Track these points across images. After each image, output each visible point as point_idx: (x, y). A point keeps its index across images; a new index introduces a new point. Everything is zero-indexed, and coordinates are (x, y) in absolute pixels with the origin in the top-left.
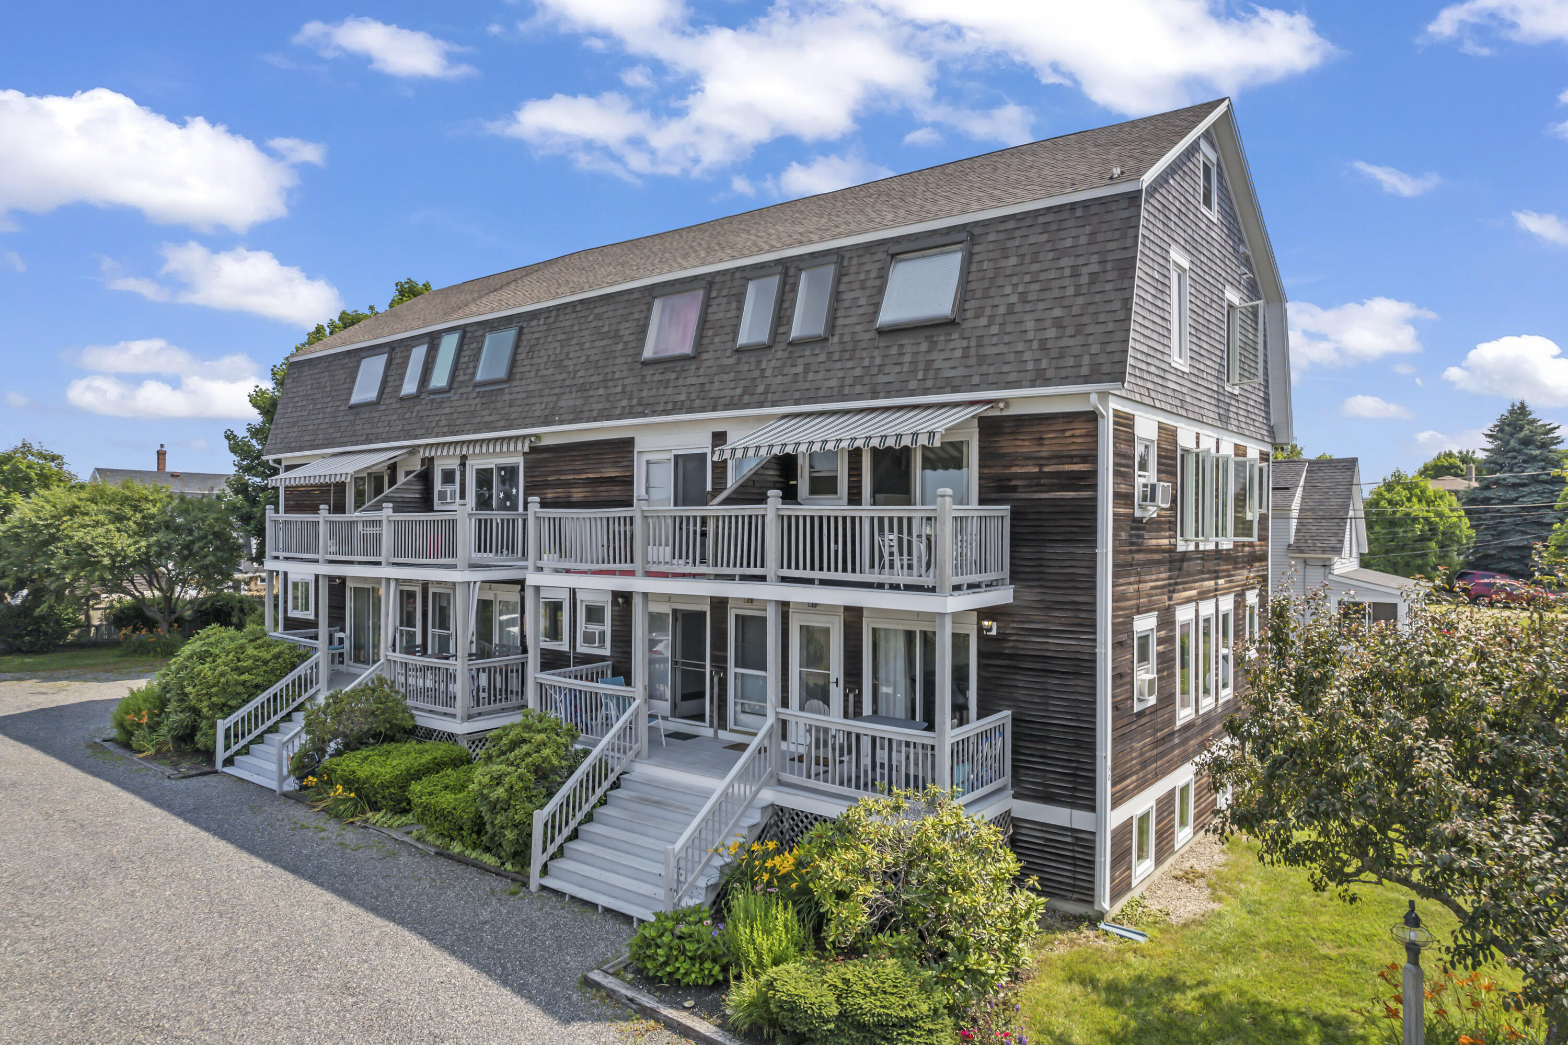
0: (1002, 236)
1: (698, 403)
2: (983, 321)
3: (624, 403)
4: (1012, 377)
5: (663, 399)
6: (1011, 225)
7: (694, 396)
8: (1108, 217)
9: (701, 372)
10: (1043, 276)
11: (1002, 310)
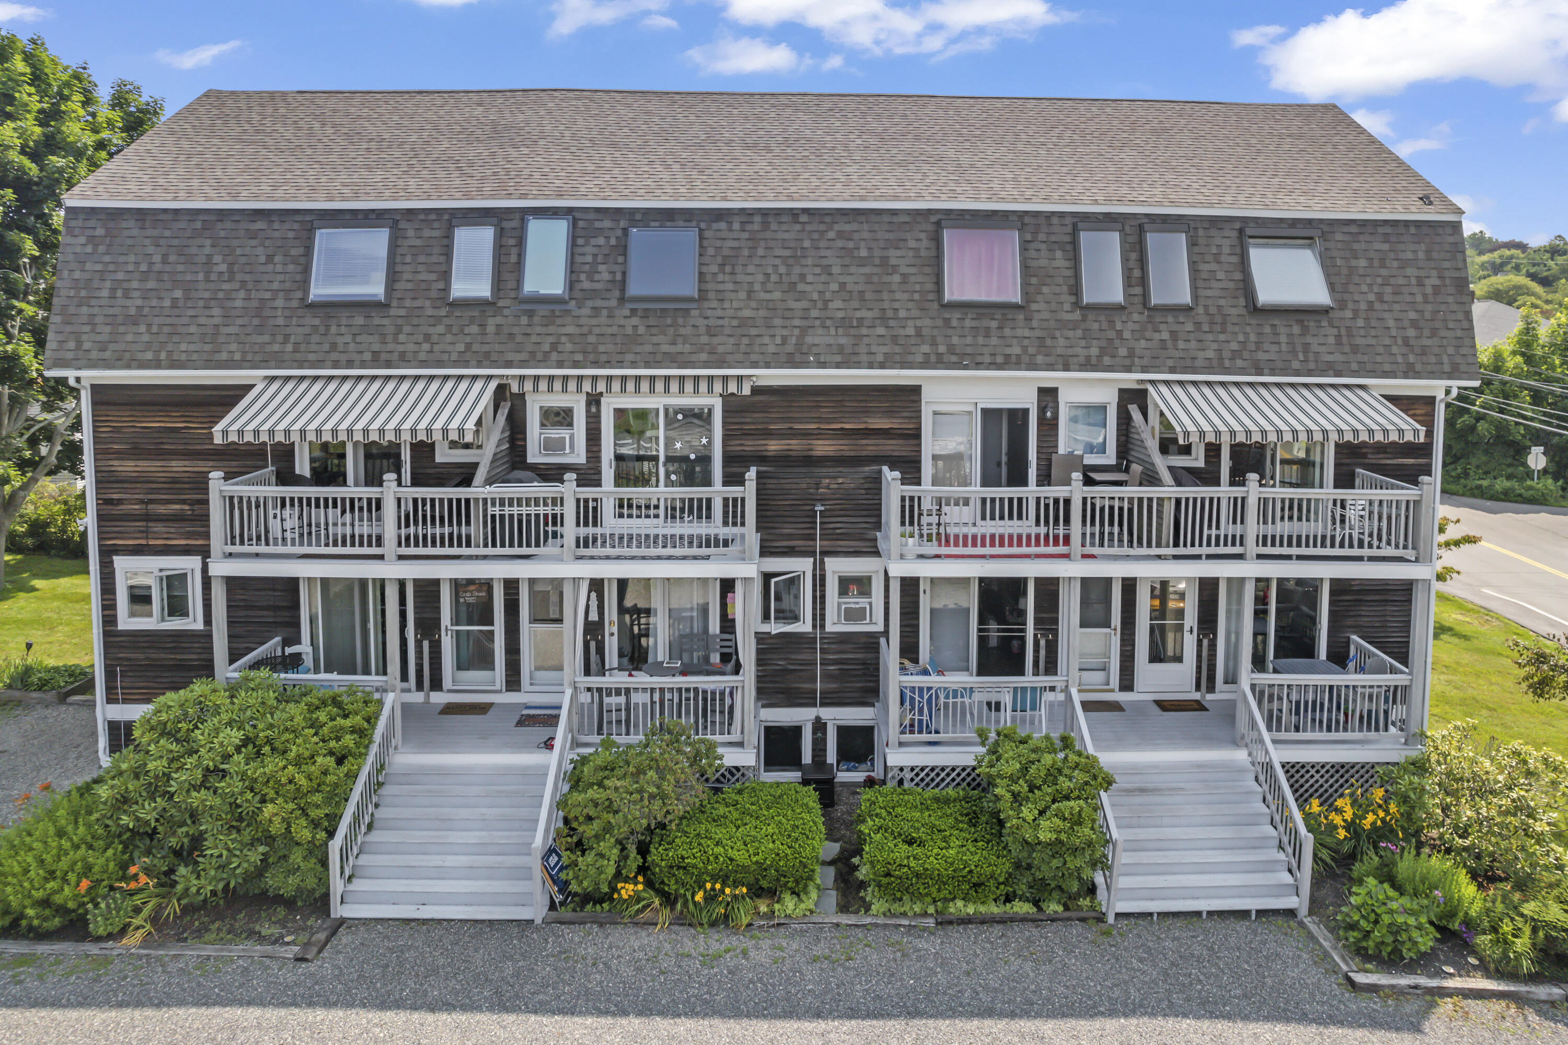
0: (1348, 238)
1: (1040, 359)
2: (1348, 314)
3: (926, 348)
4: (1387, 367)
5: (986, 350)
6: (1354, 229)
7: (1031, 350)
8: (1438, 239)
9: (1035, 323)
10: (1392, 281)
11: (1363, 306)
